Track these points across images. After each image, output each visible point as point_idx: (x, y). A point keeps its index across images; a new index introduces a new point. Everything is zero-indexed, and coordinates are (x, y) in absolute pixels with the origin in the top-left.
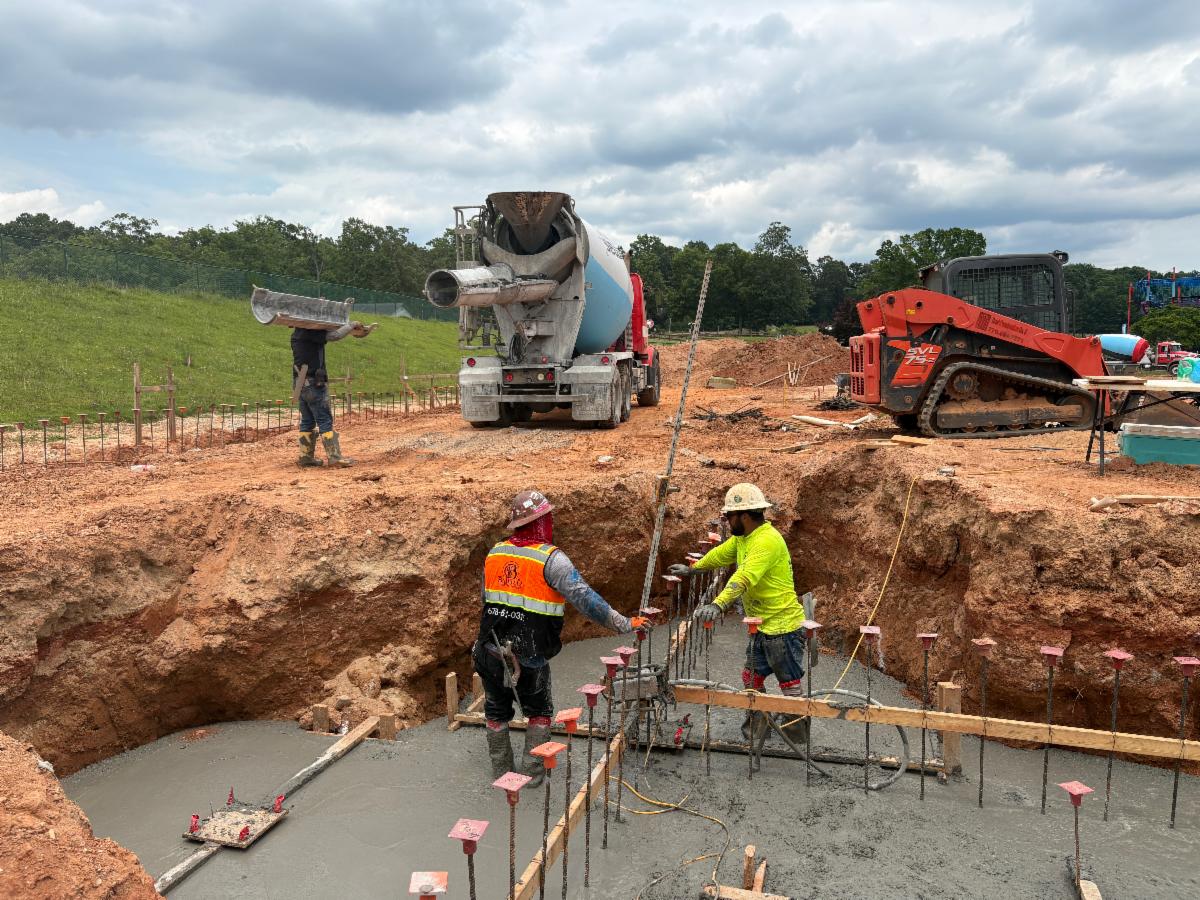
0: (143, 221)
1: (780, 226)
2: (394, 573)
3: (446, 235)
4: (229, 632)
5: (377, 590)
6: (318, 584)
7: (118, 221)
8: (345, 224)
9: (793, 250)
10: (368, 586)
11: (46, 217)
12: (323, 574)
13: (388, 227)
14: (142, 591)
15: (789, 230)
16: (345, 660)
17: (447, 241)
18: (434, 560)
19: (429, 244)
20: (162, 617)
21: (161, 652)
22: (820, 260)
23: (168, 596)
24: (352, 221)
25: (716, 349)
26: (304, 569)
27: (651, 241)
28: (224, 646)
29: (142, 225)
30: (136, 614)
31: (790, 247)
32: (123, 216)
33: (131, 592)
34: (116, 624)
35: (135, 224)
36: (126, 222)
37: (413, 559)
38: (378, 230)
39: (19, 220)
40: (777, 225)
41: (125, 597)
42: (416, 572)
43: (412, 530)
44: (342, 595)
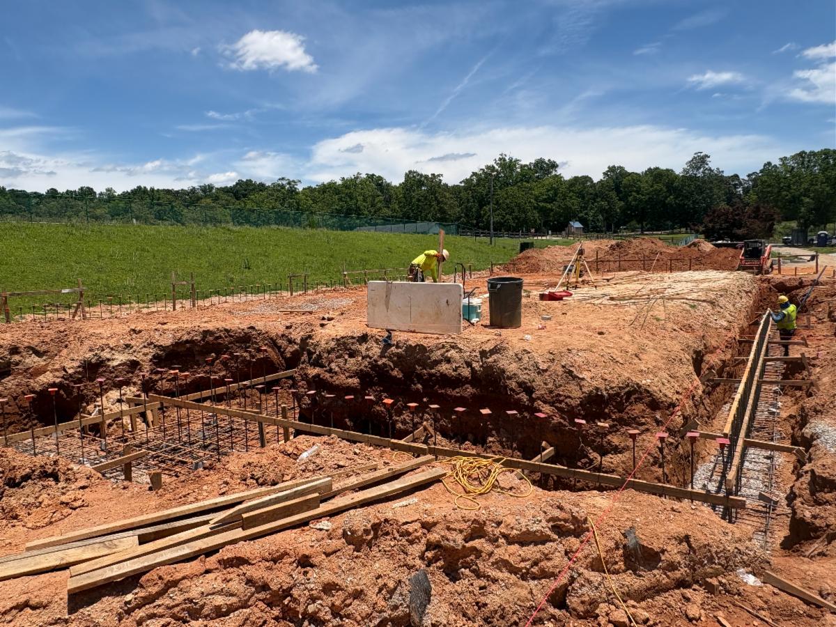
0: (294, 181)
1: (702, 154)
2: (127, 359)
3: (472, 176)
4: (63, 377)
5: (119, 365)
6: (93, 361)
7: (280, 182)
8: (406, 174)
9: (712, 171)
10: (115, 363)
11: (250, 181)
12: (96, 358)
13: (432, 175)
14: (32, 361)
15: (709, 157)
16: (106, 391)
17: (472, 180)
18: (145, 354)
19: (461, 183)
20: (40, 371)
21: (37, 382)
22: (749, 176)
23: (44, 363)
24: (410, 172)
25: (594, 247)
26: (90, 355)
27: (618, 169)
28: (60, 382)
29: (293, 183)
30: (30, 368)
31: (710, 169)
32: (283, 179)
33: (27, 361)
34: (20, 371)
35: (289, 183)
36: (284, 182)
37: (135, 354)
38: (426, 177)
39: (237, 184)
40: (699, 154)
41: (24, 362)
42: (135, 359)
43: (136, 342)
44: (105, 366)
